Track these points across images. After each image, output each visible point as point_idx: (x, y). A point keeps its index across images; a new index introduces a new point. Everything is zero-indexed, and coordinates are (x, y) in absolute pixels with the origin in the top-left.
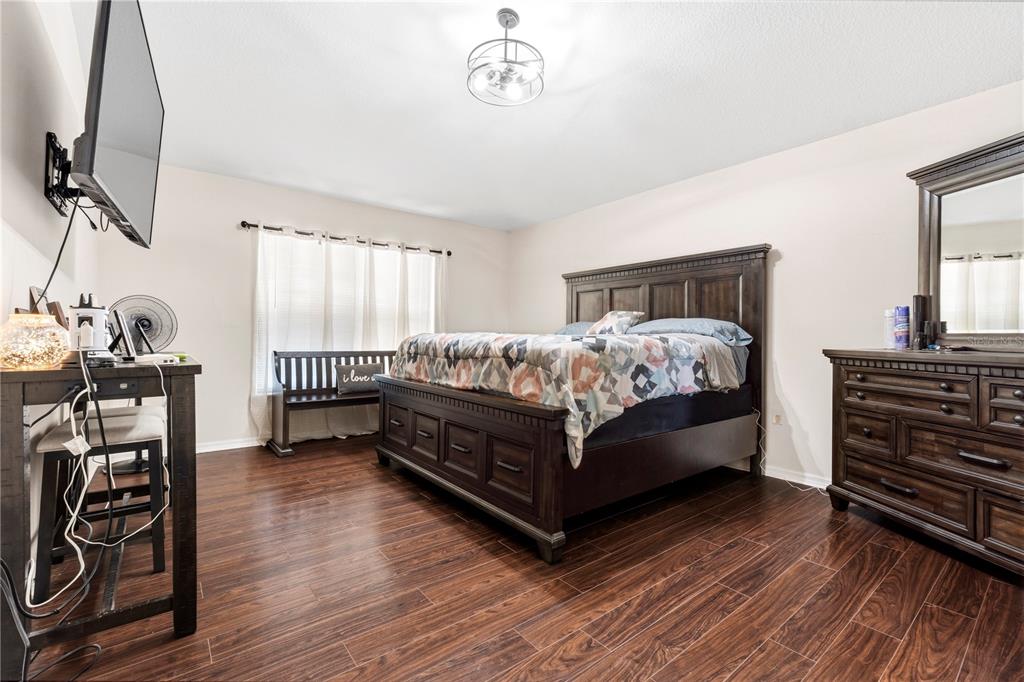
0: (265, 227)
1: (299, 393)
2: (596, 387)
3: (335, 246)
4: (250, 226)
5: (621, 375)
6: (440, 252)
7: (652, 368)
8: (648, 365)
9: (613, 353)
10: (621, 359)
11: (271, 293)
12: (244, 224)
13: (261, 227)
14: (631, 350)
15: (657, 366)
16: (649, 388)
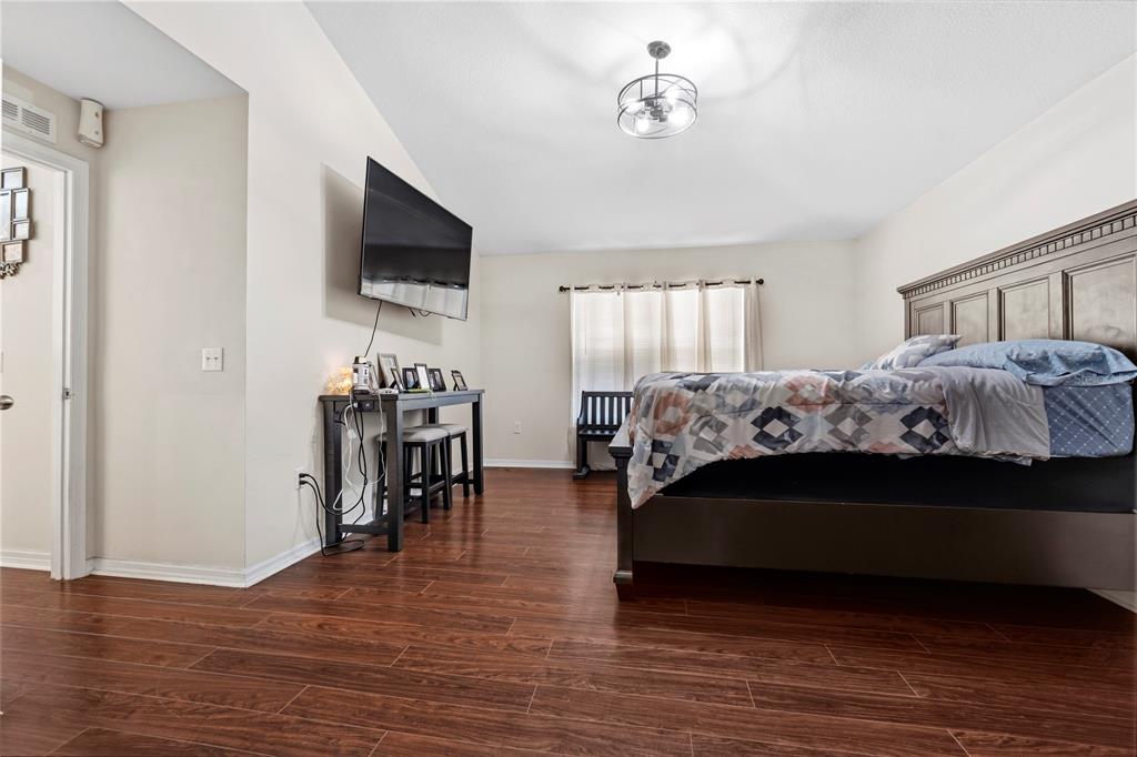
0: (576, 288)
1: (594, 427)
2: (686, 430)
3: (634, 294)
4: (565, 289)
5: (735, 418)
6: (749, 282)
7: (801, 414)
8: (789, 409)
9: (721, 393)
10: (737, 399)
11: (581, 342)
12: (562, 289)
13: (572, 289)
14: (756, 388)
15: (808, 411)
16: (787, 438)
